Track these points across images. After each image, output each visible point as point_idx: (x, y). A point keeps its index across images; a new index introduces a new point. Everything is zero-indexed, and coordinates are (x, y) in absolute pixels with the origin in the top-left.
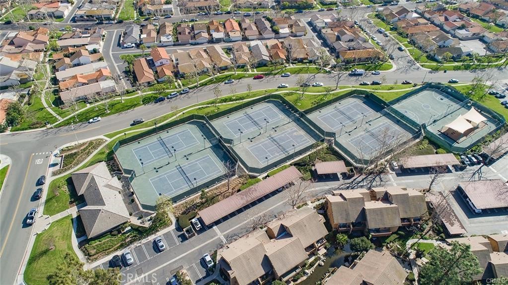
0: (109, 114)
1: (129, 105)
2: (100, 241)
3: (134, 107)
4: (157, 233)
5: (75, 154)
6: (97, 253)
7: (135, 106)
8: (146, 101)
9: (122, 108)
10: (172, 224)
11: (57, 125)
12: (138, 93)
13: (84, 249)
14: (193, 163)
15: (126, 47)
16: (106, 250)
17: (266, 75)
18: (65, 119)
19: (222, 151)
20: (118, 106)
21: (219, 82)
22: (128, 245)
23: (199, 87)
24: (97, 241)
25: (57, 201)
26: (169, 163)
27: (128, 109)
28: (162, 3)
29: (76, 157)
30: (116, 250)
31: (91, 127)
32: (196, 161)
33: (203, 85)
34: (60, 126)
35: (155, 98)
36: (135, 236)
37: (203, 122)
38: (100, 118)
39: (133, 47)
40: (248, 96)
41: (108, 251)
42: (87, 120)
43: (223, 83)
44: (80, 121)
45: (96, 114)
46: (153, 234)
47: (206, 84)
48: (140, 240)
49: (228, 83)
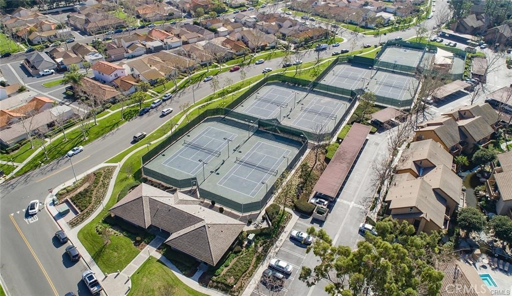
0: (89, 141)
1: (107, 125)
2: (226, 266)
3: (118, 126)
4: (285, 230)
5: (86, 191)
6: (237, 280)
7: (117, 124)
8: (128, 116)
9: (103, 130)
10: (291, 215)
11: (18, 172)
12: (109, 112)
13: (215, 284)
14: (249, 154)
15: (43, 75)
16: (245, 271)
17: (240, 66)
18: (25, 162)
19: (270, 135)
20: (96, 130)
21: (197, 81)
22: (265, 256)
23: (179, 90)
24: (221, 268)
25: (114, 250)
26: (224, 161)
27: (111, 130)
28: (53, 29)
29: (91, 194)
30: (256, 267)
31: (76, 161)
32: (253, 150)
33: (181, 88)
34: (26, 172)
35: (136, 111)
36: (265, 242)
37: (220, 117)
38: (81, 147)
39: (52, 73)
40: (242, 85)
41: (248, 271)
42: (63, 155)
43: (202, 82)
44: (53, 158)
45: (69, 145)
46: (281, 233)
47: (184, 87)
48: (273, 245)
49: (208, 80)
